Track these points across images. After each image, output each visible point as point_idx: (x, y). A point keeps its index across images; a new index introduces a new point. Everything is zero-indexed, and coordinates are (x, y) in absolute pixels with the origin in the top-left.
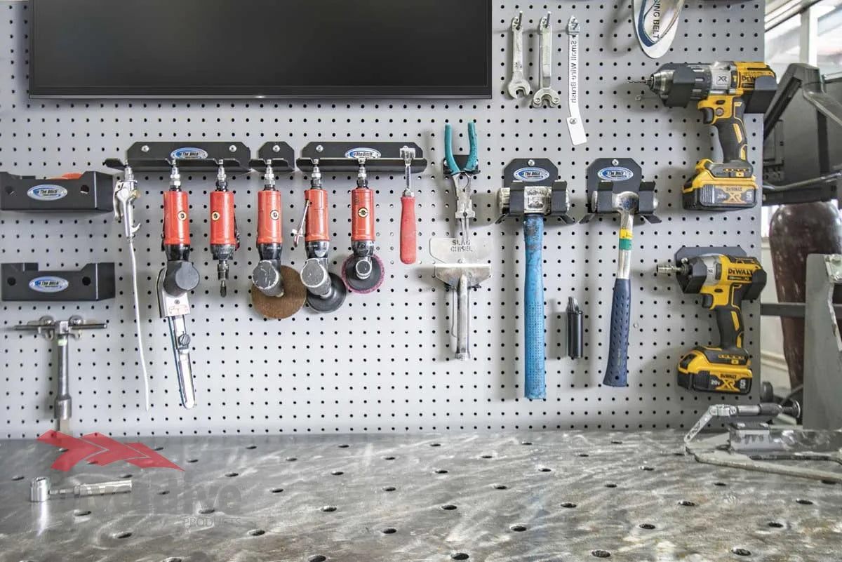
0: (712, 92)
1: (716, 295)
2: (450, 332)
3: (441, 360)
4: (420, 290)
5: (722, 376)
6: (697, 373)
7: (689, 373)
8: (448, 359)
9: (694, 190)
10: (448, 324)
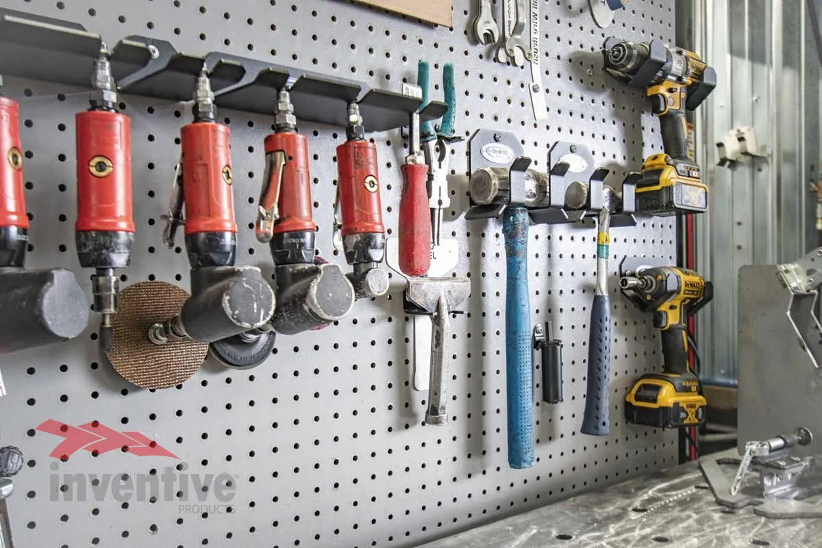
0: (669, 77)
1: (670, 313)
2: (410, 383)
3: (399, 429)
4: (373, 321)
5: (688, 406)
6: (672, 406)
7: (660, 407)
8: (407, 427)
9: (663, 188)
10: (407, 372)
